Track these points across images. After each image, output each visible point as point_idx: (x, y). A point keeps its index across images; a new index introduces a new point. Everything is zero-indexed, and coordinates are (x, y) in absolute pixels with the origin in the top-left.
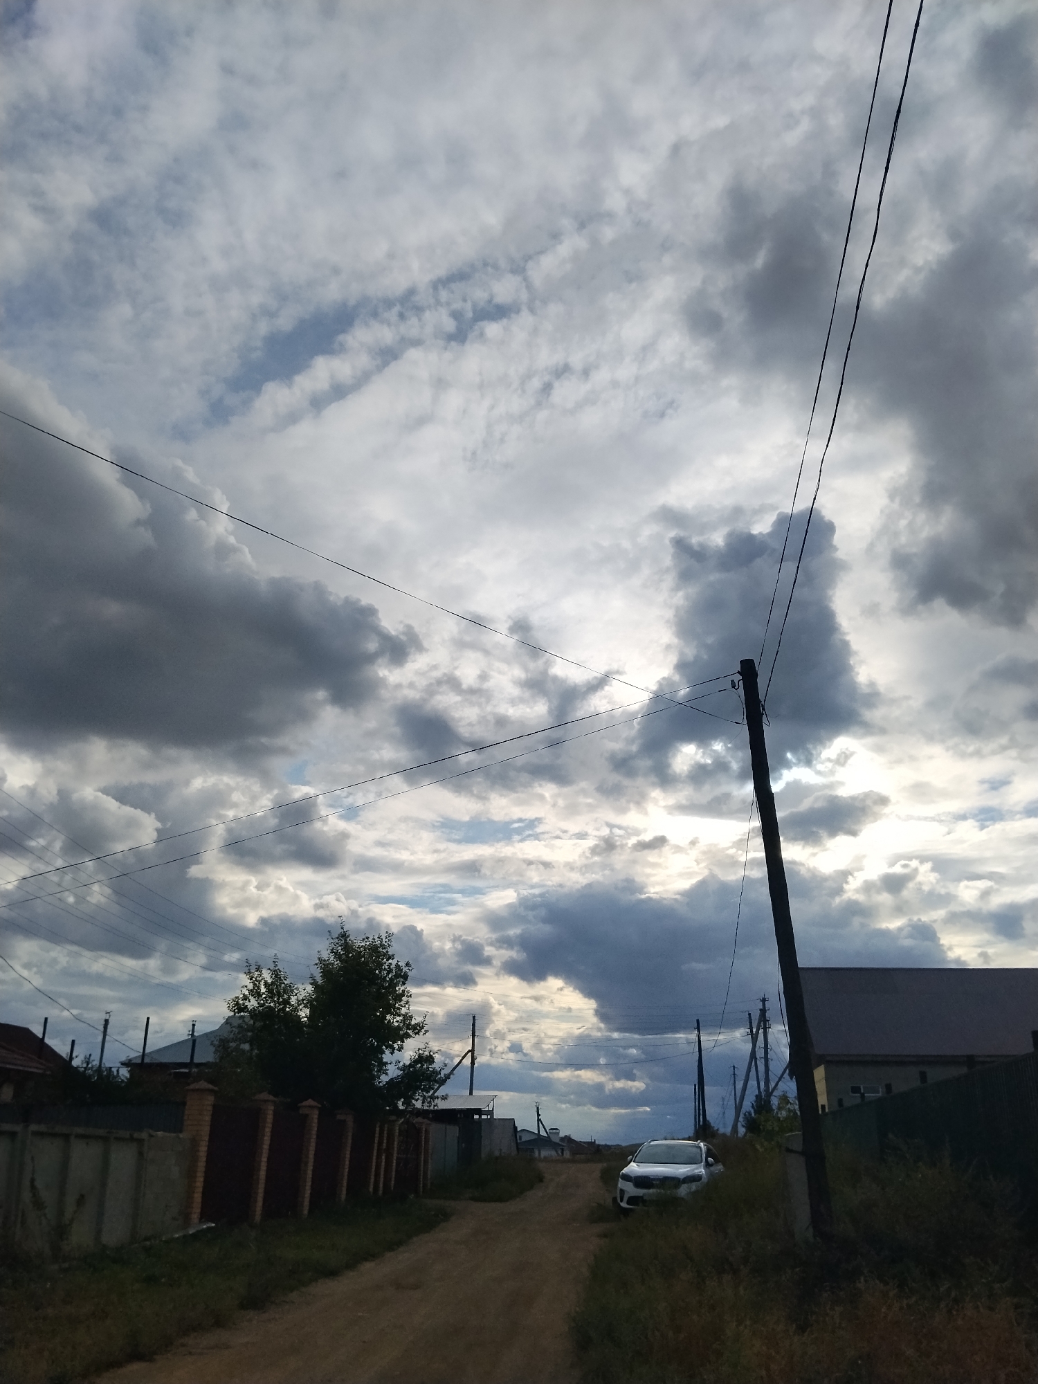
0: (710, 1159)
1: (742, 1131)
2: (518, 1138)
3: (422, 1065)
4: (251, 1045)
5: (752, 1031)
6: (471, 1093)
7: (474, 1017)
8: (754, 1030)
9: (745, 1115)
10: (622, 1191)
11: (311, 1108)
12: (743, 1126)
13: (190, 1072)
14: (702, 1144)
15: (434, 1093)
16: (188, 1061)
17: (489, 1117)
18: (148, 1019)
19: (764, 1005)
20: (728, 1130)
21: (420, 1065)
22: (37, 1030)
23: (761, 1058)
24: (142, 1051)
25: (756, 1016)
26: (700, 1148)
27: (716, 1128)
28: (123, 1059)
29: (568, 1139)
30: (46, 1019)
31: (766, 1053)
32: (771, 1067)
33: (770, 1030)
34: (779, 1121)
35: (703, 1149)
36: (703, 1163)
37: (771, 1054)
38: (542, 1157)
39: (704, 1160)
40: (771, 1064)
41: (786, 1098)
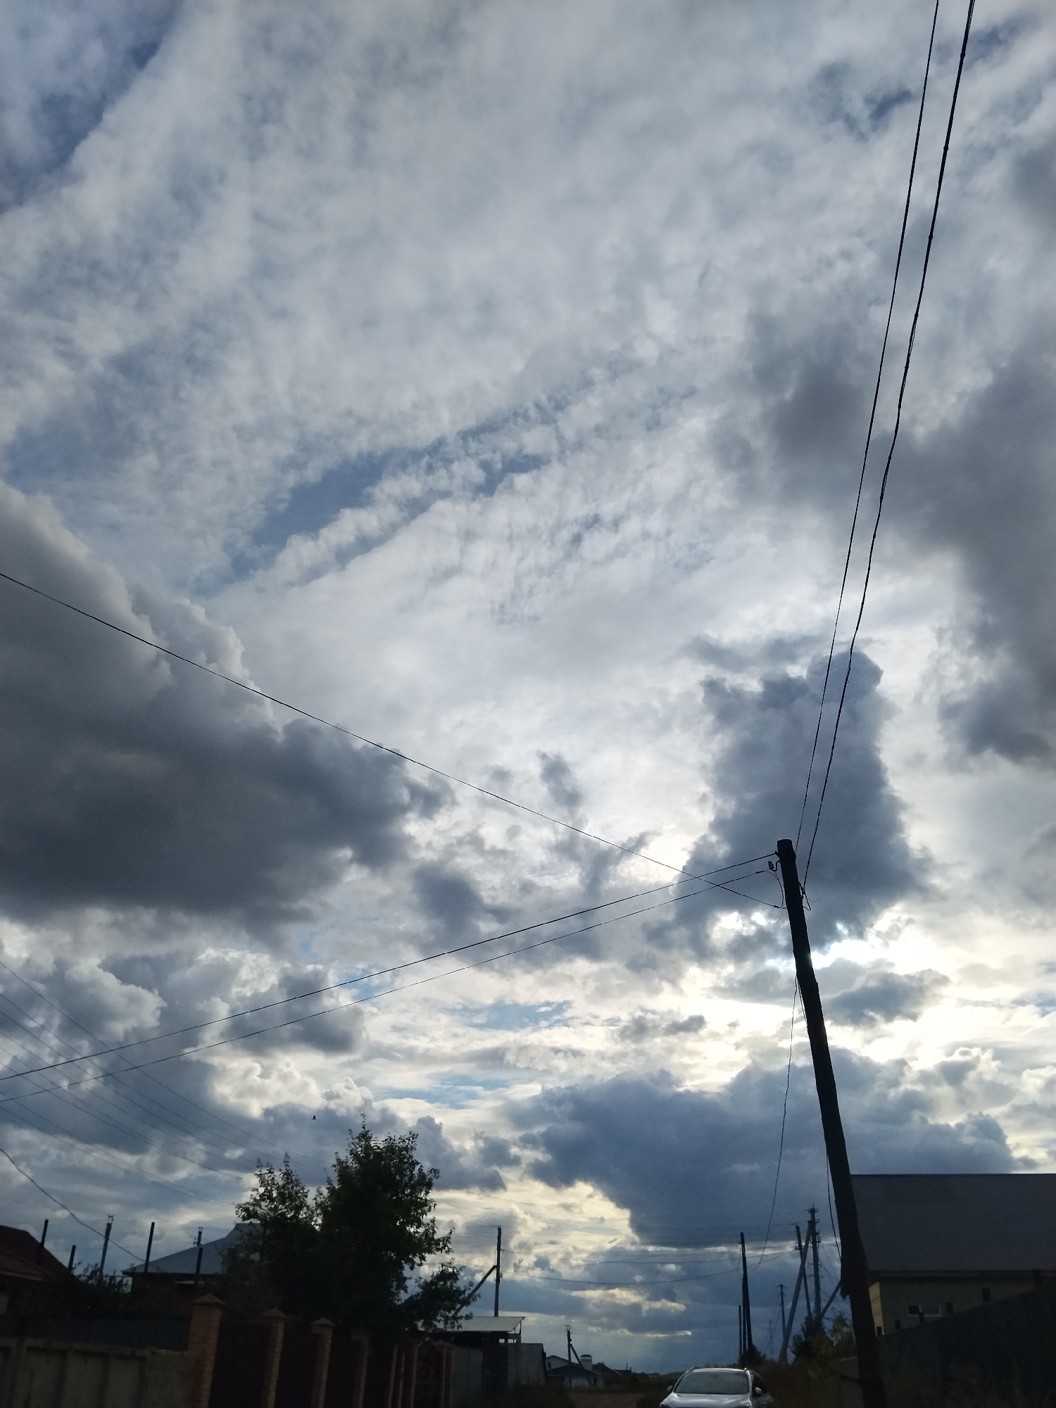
0: (757, 1389)
1: (791, 1357)
2: (546, 1365)
3: (446, 1283)
4: (261, 1255)
5: (800, 1245)
6: (496, 1314)
7: (500, 1229)
8: (803, 1244)
9: (794, 1339)
11: (324, 1328)
12: (793, 1352)
13: (196, 1284)
14: (748, 1372)
15: (456, 1313)
16: (192, 1270)
17: (515, 1341)
18: (153, 1224)
19: (813, 1216)
20: (776, 1356)
21: (442, 1283)
22: (37, 1235)
23: (810, 1276)
24: (145, 1258)
25: (804, 1229)
26: (747, 1376)
27: (762, 1354)
28: (126, 1267)
29: (601, 1367)
30: (46, 1222)
31: (816, 1270)
32: (821, 1286)
33: (820, 1244)
34: (832, 1346)
35: (750, 1379)
36: (749, 1394)
37: (821, 1272)
38: (573, 1386)
39: (751, 1389)
40: (822, 1282)
41: (840, 1321)
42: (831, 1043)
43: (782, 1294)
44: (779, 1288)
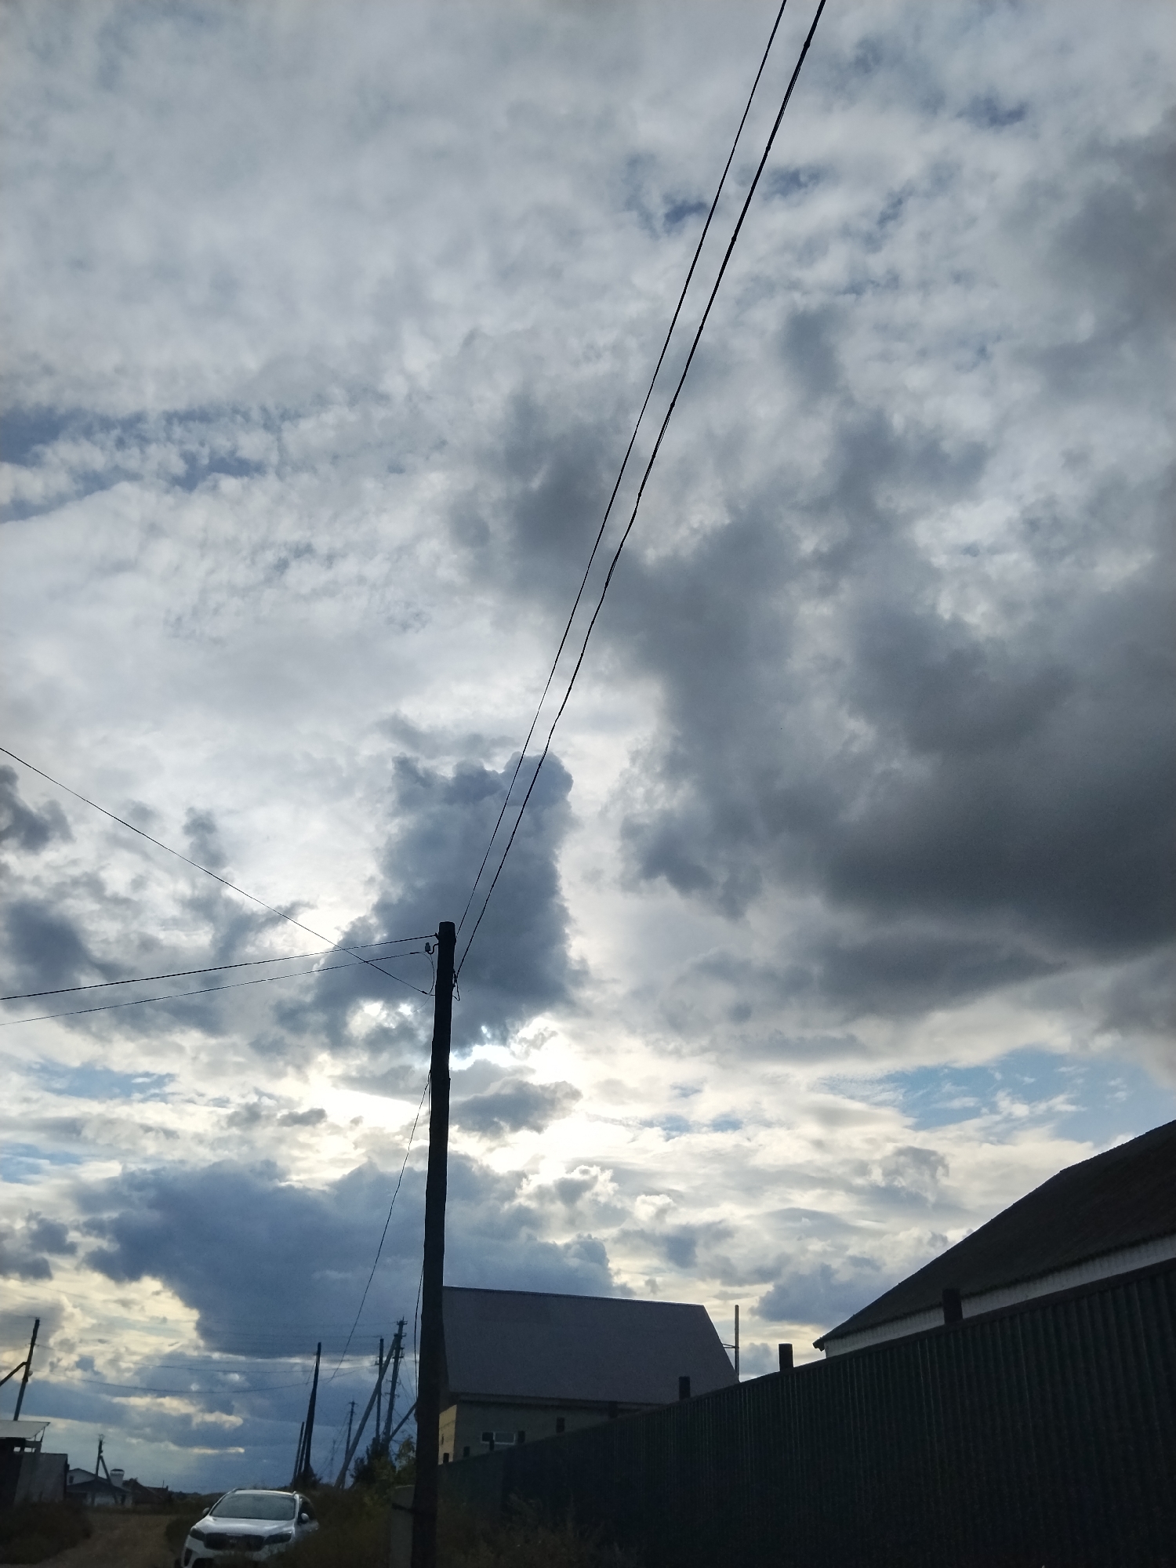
0: (305, 1515)
1: (349, 1481)
2: (68, 1478)
5: (381, 1360)
6: (16, 1418)
7: (37, 1321)
8: (385, 1359)
9: (356, 1462)
10: (189, 1552)
12: (352, 1476)
14: (297, 1496)
17: (34, 1451)
19: (401, 1329)
20: (333, 1481)
23: (386, 1393)
25: (389, 1341)
26: (294, 1500)
27: (318, 1477)
29: (133, 1484)
31: (393, 1388)
32: (395, 1407)
33: (402, 1359)
34: (394, 1471)
35: (298, 1502)
36: (295, 1520)
37: (398, 1390)
38: (96, 1504)
39: (297, 1515)
40: (397, 1401)
41: (407, 1444)
42: (451, 1147)
43: (352, 1412)
44: (350, 1405)
